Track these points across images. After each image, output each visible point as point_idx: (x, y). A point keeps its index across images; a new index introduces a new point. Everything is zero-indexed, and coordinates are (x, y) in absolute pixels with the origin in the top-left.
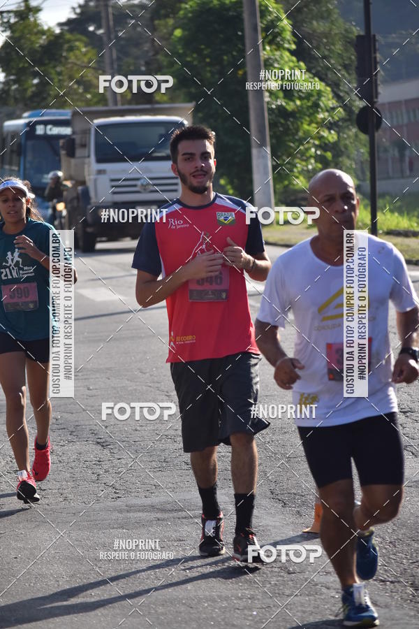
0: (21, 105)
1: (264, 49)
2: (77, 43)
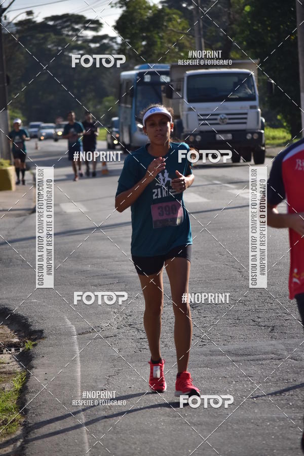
2: (174, 16)
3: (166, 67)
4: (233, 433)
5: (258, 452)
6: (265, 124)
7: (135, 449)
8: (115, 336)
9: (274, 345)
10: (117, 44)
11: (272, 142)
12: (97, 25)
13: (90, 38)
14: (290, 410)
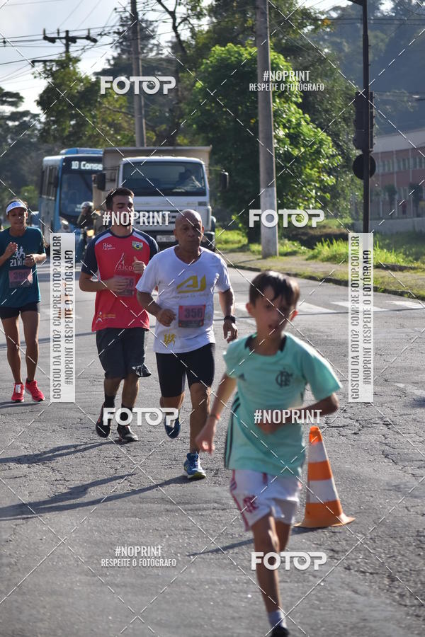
0: (59, 143)
1: (274, 102)
2: (111, 91)
3: (98, 152)
4: (164, 597)
5: (192, 621)
6: (217, 224)
7: (44, 614)
8: (25, 476)
9: (217, 493)
10: (40, 122)
11: (225, 246)
12: (16, 98)
13: (8, 114)
14: (233, 572)
